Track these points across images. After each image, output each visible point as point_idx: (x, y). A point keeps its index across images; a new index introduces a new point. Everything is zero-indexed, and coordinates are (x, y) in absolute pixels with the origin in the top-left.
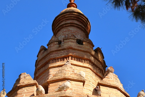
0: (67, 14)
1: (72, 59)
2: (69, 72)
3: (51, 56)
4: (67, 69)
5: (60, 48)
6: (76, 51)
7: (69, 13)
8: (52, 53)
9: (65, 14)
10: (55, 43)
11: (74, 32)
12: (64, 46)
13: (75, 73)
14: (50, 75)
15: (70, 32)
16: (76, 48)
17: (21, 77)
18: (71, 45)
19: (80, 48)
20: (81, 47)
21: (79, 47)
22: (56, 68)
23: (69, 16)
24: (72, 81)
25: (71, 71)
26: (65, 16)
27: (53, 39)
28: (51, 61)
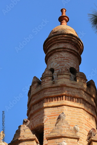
0: (60, 36)
1: (66, 100)
2: (65, 128)
3: (45, 93)
4: (63, 125)
5: (54, 85)
6: (70, 88)
7: (61, 36)
8: (46, 90)
9: (57, 36)
10: (48, 78)
11: (67, 59)
12: (58, 83)
13: (71, 129)
14: (45, 115)
15: (63, 59)
16: (70, 85)
17: (21, 130)
18: (64, 82)
19: (73, 86)
20: (74, 84)
21: (72, 84)
22: (51, 108)
23: (62, 38)
24: (68, 139)
25: (67, 127)
26: (57, 38)
27: (47, 73)
28: (45, 100)
